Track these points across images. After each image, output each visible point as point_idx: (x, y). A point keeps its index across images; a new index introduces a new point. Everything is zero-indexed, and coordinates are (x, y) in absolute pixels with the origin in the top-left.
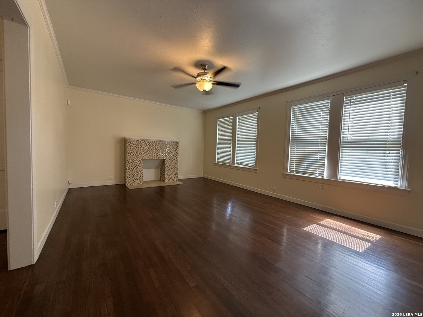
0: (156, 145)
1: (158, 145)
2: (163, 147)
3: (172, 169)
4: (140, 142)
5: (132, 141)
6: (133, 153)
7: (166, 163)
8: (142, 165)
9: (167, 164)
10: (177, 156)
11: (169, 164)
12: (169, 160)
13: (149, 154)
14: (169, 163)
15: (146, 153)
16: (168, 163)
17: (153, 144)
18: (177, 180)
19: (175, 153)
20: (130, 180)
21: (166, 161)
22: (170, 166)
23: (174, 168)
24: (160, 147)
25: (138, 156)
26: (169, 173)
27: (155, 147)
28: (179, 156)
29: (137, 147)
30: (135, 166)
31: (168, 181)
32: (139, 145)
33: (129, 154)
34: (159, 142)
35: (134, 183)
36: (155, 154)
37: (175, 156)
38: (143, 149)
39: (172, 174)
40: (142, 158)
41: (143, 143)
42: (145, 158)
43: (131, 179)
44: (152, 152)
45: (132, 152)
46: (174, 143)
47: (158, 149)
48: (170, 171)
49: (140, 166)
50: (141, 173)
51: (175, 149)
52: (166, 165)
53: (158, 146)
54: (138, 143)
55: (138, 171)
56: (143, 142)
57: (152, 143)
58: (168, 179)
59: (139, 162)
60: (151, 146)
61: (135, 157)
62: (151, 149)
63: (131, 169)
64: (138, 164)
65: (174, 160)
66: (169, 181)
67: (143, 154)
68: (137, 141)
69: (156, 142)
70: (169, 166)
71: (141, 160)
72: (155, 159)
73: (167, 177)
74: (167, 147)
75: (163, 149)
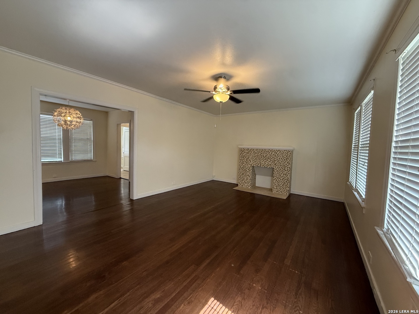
2: (271, 155)
8: (251, 171)
13: (257, 162)
14: (278, 172)
20: (241, 182)
21: (275, 170)
25: (248, 163)
27: (263, 155)
30: (245, 171)
33: (241, 161)
35: (244, 186)
36: (263, 162)
37: (286, 166)
38: (252, 156)
39: (282, 186)
41: (252, 152)
42: (254, 165)
44: (260, 160)
45: (243, 159)
48: (279, 182)
50: (249, 178)
52: (274, 175)
53: (266, 155)
54: (248, 151)
55: (248, 176)
57: (260, 151)
60: (259, 154)
61: (245, 163)
62: (259, 157)
63: (242, 173)
64: (248, 170)
65: (284, 170)
66: (278, 192)
67: (252, 161)
69: (264, 150)
70: (277, 176)
71: (250, 167)
72: (263, 167)
73: (275, 188)
74: (276, 155)
75: (272, 157)
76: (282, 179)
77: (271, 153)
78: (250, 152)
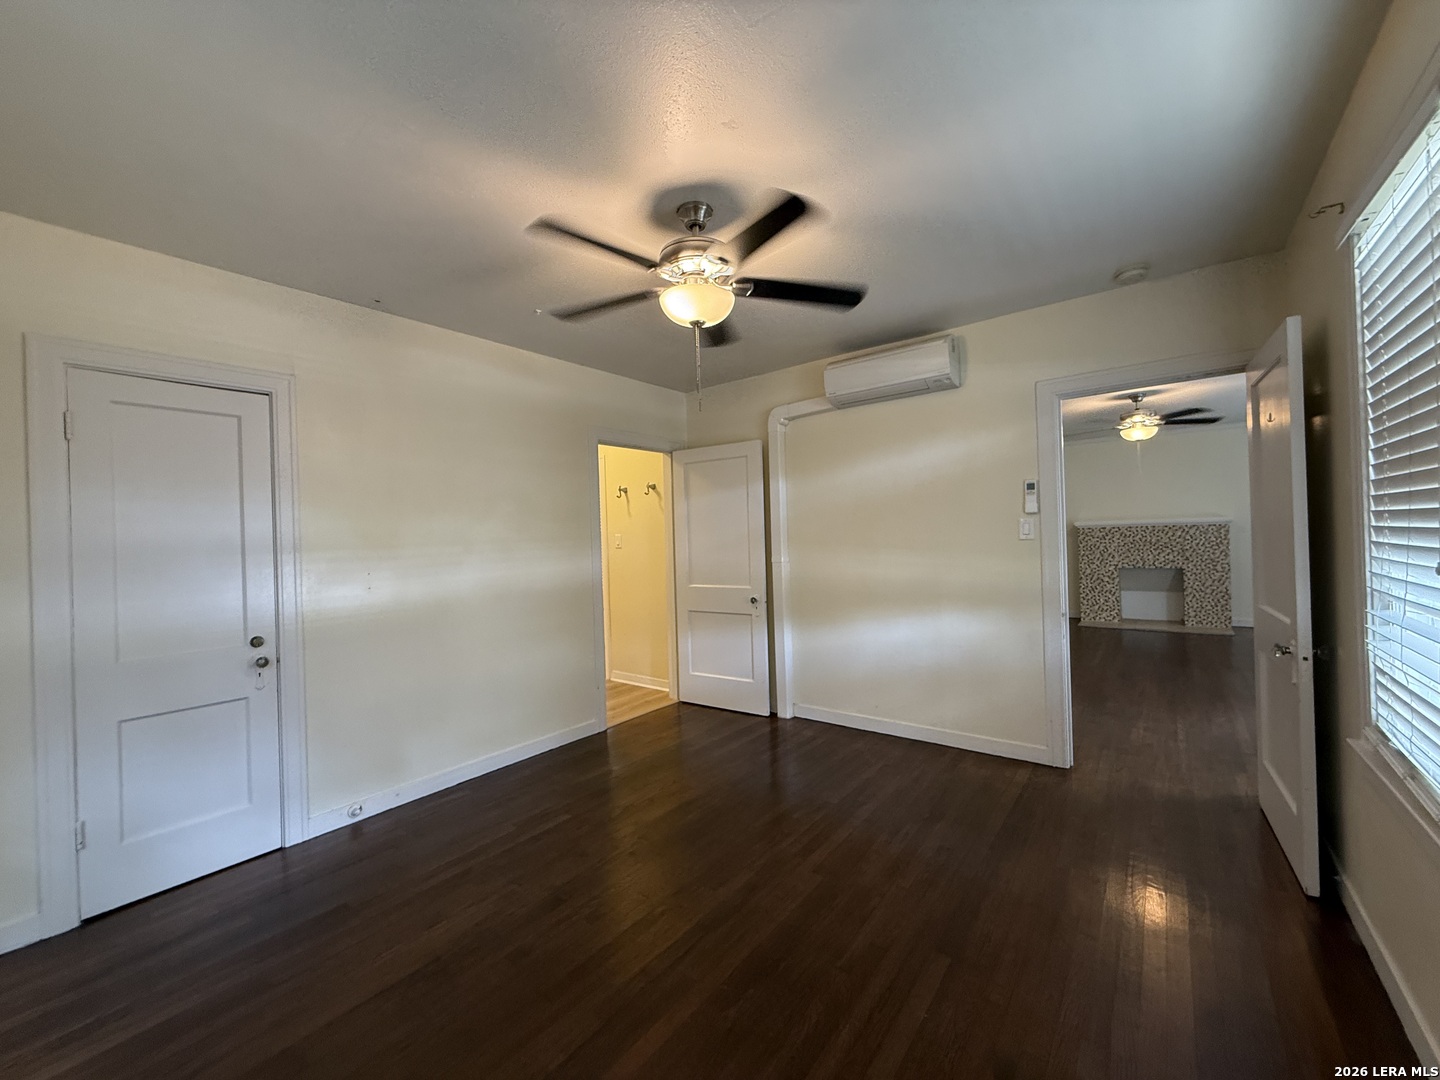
0: (1152, 534)
1: (1157, 534)
2: (1174, 538)
3: (1208, 596)
4: (1107, 532)
5: (1091, 530)
6: (1094, 556)
7: (1186, 579)
8: (1117, 580)
9: (1189, 580)
10: (1224, 562)
11: (1195, 581)
12: (1196, 571)
13: (1133, 557)
14: (1197, 578)
15: (1125, 555)
16: (1191, 578)
17: (1143, 533)
18: (1230, 627)
19: (1218, 552)
20: (1088, 611)
21: (1187, 573)
22: (1202, 588)
23: (1215, 592)
24: (1164, 538)
25: (1106, 562)
26: (1199, 606)
27: (1148, 540)
29: (1103, 541)
30: (1099, 581)
31: (1198, 626)
32: (1107, 537)
33: (1085, 558)
34: (1160, 529)
35: (1098, 618)
37: (1217, 560)
38: (1116, 545)
39: (1211, 608)
40: (1116, 566)
41: (1116, 533)
42: (1124, 565)
43: (1092, 609)
44: (1142, 551)
45: (1091, 552)
46: (1210, 525)
47: (1160, 544)
48: (1203, 600)
49: (1112, 582)
50: (1114, 599)
51: (1214, 543)
52: (1186, 584)
53: (1160, 538)
54: (1104, 534)
55: (1108, 594)
56: (1117, 530)
57: (1140, 531)
58: (1193, 619)
59: (1108, 574)
60: (1137, 538)
61: (1098, 563)
62: (1138, 546)
64: (1107, 579)
65: (1212, 572)
66: (1200, 625)
67: (1116, 556)
68: (1102, 530)
69: (1151, 529)
70: (1195, 587)
71: (1114, 571)
72: (1153, 567)
73: (1193, 614)
74: (1188, 537)
75: (1174, 544)
76: (1208, 591)
77: (1170, 534)
78: (1110, 536)
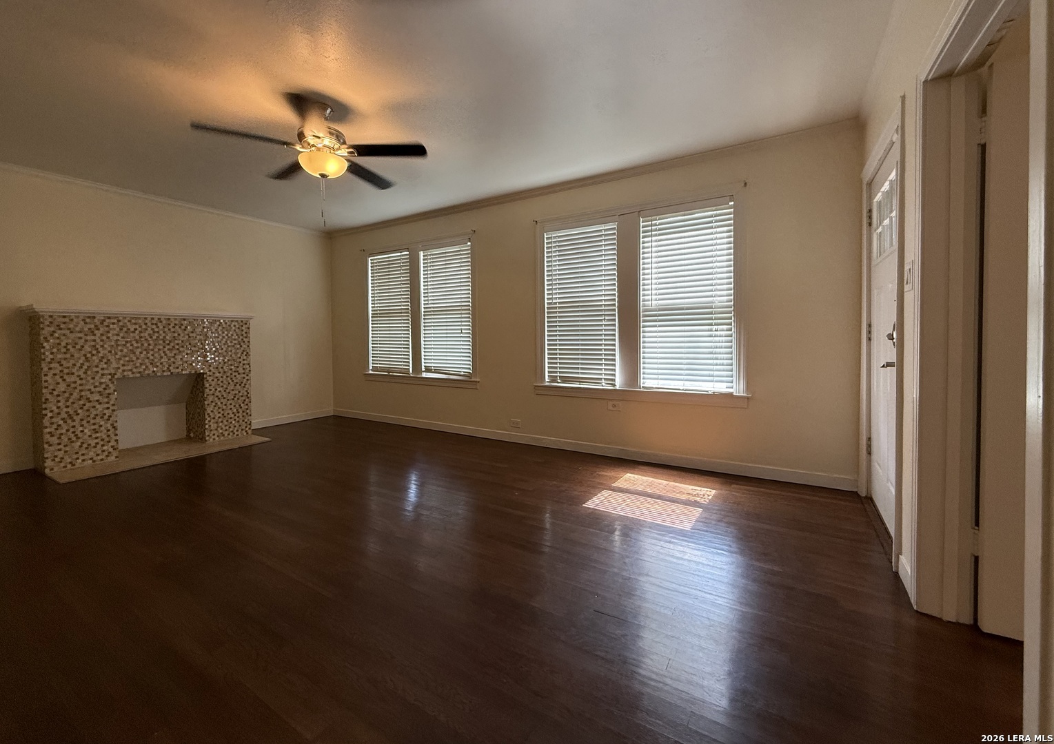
0: (166, 329)
1: (173, 330)
2: (194, 335)
3: (229, 402)
4: (97, 323)
5: (67, 320)
6: (72, 362)
7: (207, 385)
8: (113, 397)
9: (210, 385)
10: (245, 362)
11: (217, 387)
12: (217, 375)
14: (219, 382)
15: (127, 359)
16: (213, 383)
17: (154, 327)
18: (250, 432)
19: (240, 352)
20: (60, 454)
21: (208, 378)
22: (224, 393)
23: (237, 397)
24: (182, 335)
25: (95, 369)
26: (220, 415)
27: (161, 337)
28: (252, 359)
29: (90, 338)
30: (82, 402)
31: (218, 438)
32: (96, 332)
33: (54, 365)
34: (177, 322)
35: (80, 461)
36: (165, 359)
37: (239, 360)
38: (113, 343)
39: (233, 416)
40: (113, 375)
41: (111, 326)
42: (125, 373)
43: (67, 449)
44: (152, 353)
45: (68, 356)
46: (232, 321)
47: (176, 342)
48: (224, 407)
49: (106, 400)
50: (108, 425)
51: (236, 342)
52: (207, 390)
53: (176, 335)
54: (92, 326)
55: (98, 420)
56: (115, 321)
57: (149, 324)
58: (215, 432)
59: (98, 389)
60: (145, 335)
61: (81, 373)
62: (146, 345)
63: (65, 416)
64: (95, 397)
65: (234, 374)
66: (222, 438)
67: (113, 360)
68: (88, 320)
69: (164, 322)
70: (217, 393)
71: (109, 383)
72: (165, 374)
73: (214, 426)
78: (103, 329)
